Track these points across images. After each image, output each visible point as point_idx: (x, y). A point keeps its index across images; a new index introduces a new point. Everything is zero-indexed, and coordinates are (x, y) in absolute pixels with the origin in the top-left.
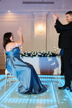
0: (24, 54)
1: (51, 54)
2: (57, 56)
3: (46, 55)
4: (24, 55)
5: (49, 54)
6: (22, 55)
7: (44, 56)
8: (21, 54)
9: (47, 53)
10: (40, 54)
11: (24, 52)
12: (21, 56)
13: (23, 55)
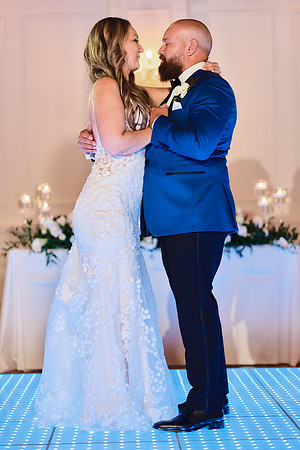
0: (64, 232)
2: (282, 241)
4: (63, 237)
6: (44, 241)
8: (39, 235)
11: (62, 221)
12: (44, 248)
13: (52, 243)
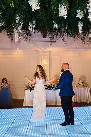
1: (56, 87)
3: (51, 88)
4: (32, 88)
5: (54, 87)
7: (50, 89)
8: (29, 88)
9: (53, 86)
10: (47, 87)
11: (32, 86)
12: (30, 90)
